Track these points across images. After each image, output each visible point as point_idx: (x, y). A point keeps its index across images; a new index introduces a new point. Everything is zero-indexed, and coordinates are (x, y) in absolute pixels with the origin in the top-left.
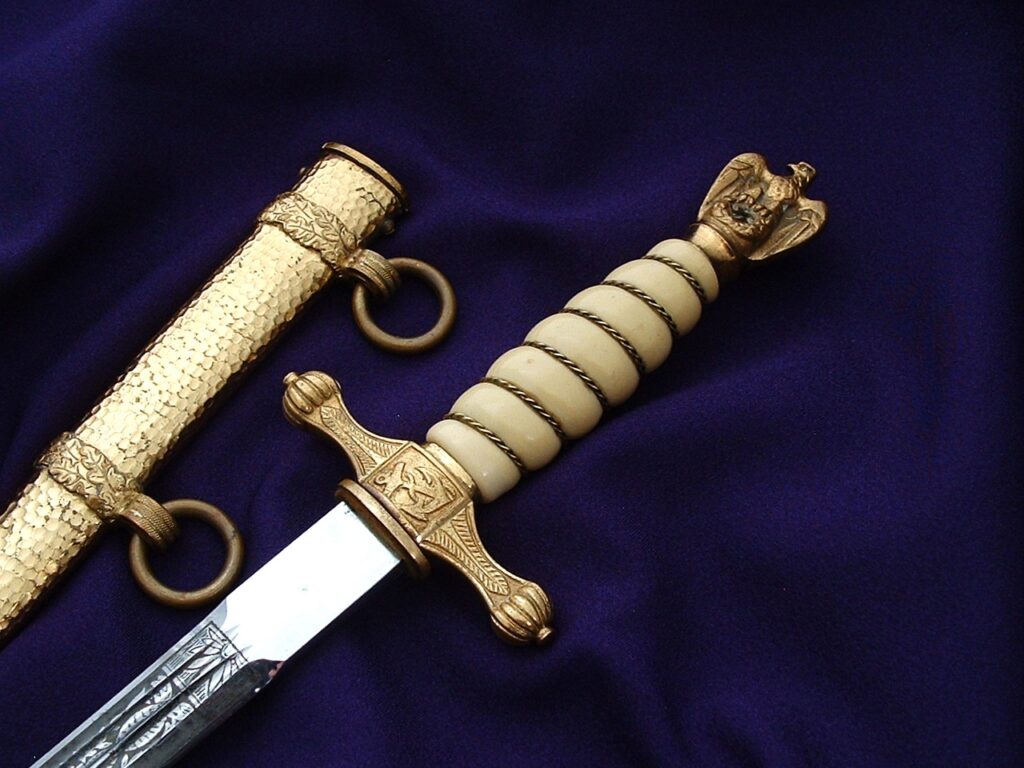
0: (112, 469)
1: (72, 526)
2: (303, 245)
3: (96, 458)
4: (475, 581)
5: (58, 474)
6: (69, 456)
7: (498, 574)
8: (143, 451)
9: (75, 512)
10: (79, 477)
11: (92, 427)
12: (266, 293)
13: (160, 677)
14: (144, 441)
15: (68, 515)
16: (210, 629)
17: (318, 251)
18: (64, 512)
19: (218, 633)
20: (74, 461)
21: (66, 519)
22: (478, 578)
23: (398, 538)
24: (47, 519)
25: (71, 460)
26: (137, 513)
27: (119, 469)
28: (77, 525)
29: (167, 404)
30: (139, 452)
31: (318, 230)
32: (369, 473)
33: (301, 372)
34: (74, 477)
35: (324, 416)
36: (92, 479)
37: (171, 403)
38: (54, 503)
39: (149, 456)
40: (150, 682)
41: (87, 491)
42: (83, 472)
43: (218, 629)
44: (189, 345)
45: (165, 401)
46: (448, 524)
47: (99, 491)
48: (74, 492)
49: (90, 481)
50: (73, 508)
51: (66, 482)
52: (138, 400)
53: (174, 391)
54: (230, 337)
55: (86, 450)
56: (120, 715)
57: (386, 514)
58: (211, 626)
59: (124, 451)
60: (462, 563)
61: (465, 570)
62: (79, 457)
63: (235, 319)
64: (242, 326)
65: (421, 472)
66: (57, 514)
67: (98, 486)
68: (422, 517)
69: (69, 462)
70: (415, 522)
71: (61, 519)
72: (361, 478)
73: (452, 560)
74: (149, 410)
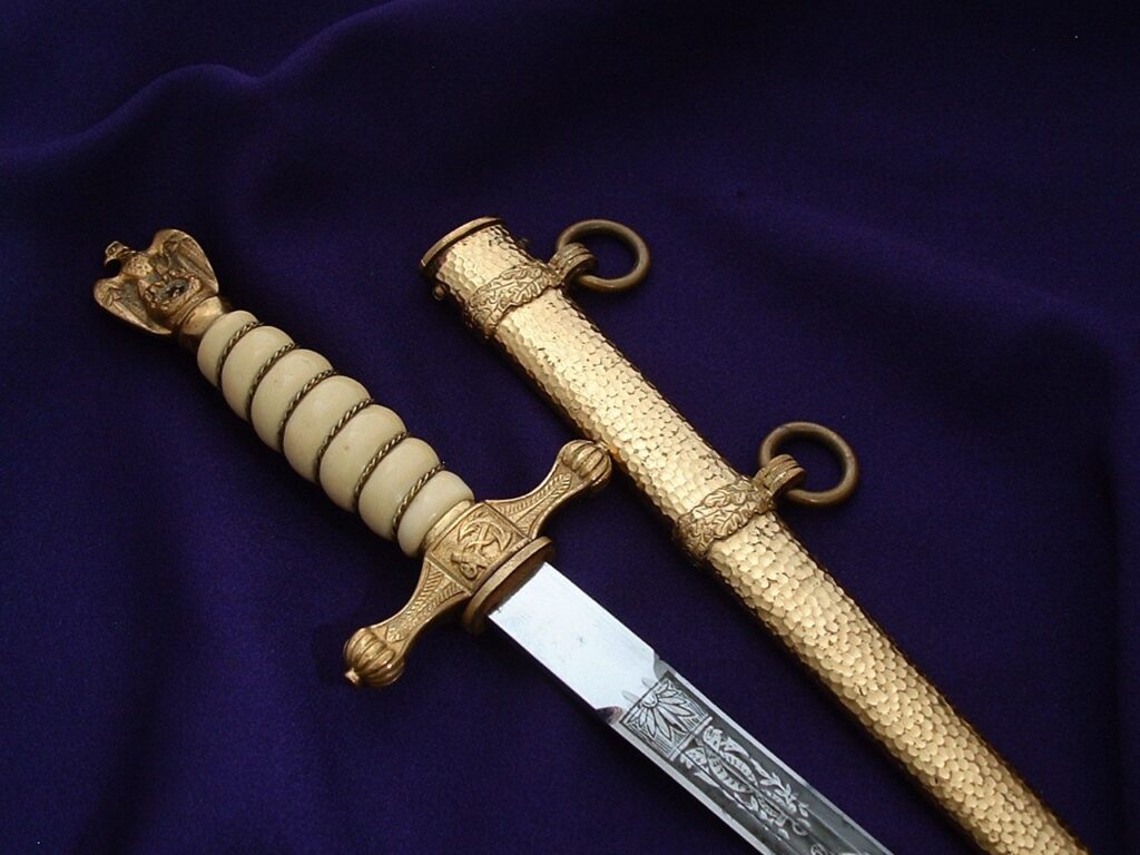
2: (539, 296)
3: (720, 495)
4: (559, 501)
5: (729, 528)
7: (551, 483)
9: (767, 526)
10: (736, 511)
11: (681, 498)
12: (580, 336)
13: (682, 761)
16: (629, 721)
17: (548, 287)
19: (633, 712)
20: (719, 513)
22: (556, 498)
23: (532, 553)
24: (768, 549)
29: (675, 433)
31: (528, 280)
32: (462, 587)
34: (735, 515)
35: (397, 638)
36: (741, 502)
37: (675, 430)
38: (756, 540)
40: (688, 770)
41: (751, 508)
42: (732, 507)
43: (628, 713)
44: (620, 404)
46: (510, 518)
47: (752, 500)
48: (750, 519)
49: (743, 504)
50: (762, 527)
51: (739, 523)
52: (665, 454)
53: (663, 425)
54: (619, 372)
55: (710, 501)
56: (725, 792)
57: (510, 562)
58: (625, 722)
59: (714, 475)
60: (543, 511)
61: (550, 509)
62: (715, 509)
63: (601, 363)
64: (609, 361)
65: (464, 536)
66: (767, 542)
68: (509, 535)
70: (514, 541)
71: (771, 538)
72: (468, 593)
73: (542, 518)
74: (678, 448)
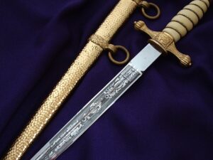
5: (93, 41)
8: (109, 36)
27: (105, 40)
28: (98, 50)
33: (137, 21)
35: (143, 28)
36: (100, 41)
41: (100, 44)
48: (97, 44)
50: (97, 47)
66: (94, 48)
72: (153, 38)
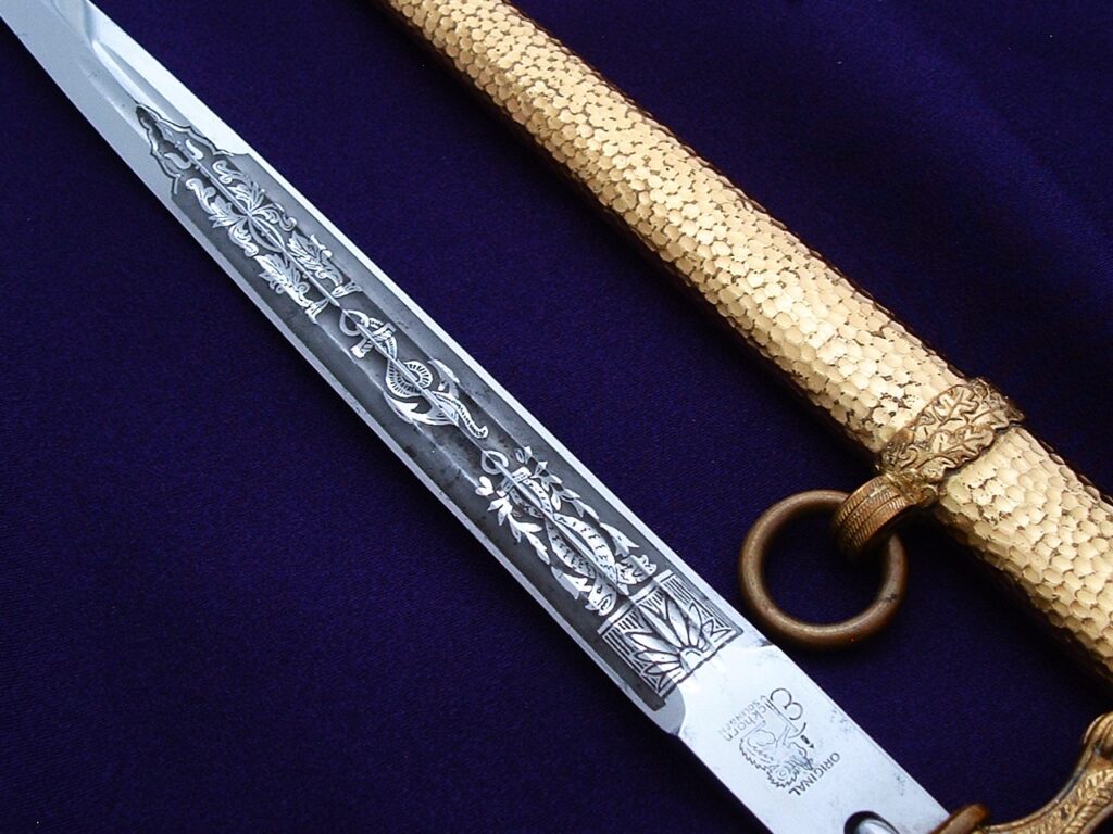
0: (953, 466)
1: (872, 410)
6: (979, 411)
8: (981, 513)
14: (996, 516)
15: (890, 406)
18: (895, 400)
21: (884, 402)
25: (972, 412)
26: (877, 491)
27: (954, 478)
28: (874, 416)
30: (979, 507)
39: (972, 523)
45: (1060, 551)
67: (927, 444)
69: (969, 409)
